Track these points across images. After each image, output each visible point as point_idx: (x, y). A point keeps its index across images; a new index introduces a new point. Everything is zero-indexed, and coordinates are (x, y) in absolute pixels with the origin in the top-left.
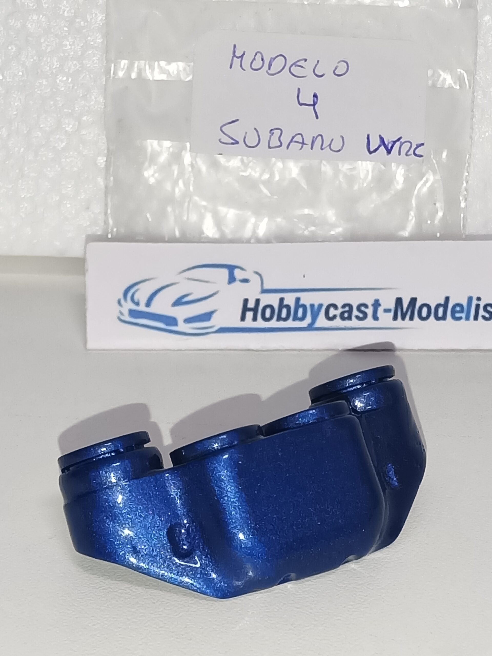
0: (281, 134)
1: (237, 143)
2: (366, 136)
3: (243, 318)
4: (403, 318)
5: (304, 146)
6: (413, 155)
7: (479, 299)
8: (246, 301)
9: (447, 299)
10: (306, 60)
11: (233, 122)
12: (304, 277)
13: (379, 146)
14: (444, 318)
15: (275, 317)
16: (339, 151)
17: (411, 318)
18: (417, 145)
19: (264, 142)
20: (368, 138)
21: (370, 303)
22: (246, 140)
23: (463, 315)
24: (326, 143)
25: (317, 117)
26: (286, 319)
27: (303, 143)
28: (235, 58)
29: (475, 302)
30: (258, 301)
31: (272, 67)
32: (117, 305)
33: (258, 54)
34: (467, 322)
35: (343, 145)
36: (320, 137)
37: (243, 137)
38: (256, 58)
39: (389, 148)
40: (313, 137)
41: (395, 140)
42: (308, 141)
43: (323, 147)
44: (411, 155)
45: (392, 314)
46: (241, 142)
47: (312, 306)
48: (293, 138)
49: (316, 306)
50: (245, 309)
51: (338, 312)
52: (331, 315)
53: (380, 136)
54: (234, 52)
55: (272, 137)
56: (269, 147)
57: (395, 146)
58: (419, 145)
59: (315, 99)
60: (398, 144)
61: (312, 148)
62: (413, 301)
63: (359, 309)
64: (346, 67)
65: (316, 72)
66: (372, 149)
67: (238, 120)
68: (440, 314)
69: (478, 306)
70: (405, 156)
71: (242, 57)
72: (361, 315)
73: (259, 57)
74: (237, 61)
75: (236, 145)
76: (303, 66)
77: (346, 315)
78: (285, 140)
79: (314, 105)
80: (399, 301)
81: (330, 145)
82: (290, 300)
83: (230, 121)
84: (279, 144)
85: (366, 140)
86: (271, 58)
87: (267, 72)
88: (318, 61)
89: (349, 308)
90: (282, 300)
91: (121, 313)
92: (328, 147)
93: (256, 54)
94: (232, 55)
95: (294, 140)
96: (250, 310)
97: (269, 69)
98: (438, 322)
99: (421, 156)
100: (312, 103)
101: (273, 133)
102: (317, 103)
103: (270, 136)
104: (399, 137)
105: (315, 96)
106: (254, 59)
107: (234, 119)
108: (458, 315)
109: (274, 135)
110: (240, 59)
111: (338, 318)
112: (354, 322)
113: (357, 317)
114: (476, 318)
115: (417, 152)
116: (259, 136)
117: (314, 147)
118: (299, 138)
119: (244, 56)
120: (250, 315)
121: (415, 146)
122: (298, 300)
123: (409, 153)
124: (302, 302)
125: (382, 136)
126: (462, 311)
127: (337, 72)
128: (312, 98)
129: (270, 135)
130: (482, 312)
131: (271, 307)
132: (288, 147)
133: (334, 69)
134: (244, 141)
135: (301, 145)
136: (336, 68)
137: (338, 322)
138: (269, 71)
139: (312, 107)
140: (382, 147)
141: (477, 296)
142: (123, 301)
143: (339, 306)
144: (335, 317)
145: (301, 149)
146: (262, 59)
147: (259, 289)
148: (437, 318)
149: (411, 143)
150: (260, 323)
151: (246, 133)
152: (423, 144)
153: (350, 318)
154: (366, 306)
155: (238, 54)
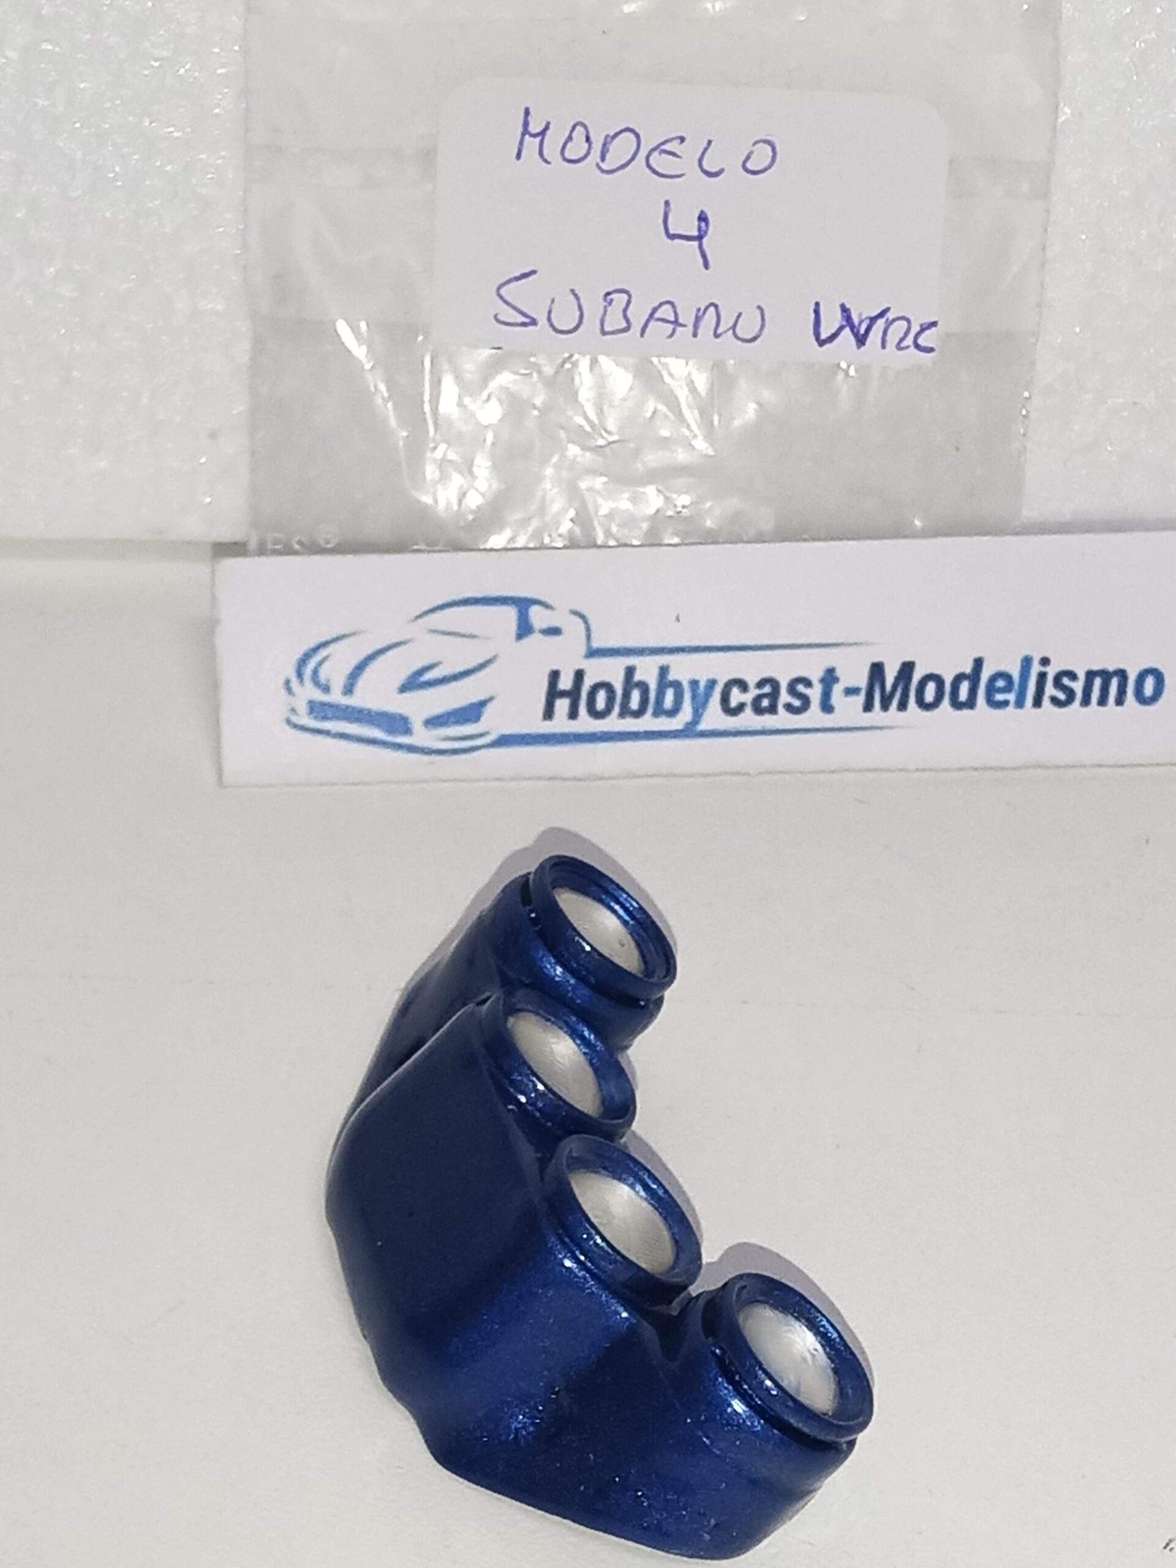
0: (629, 303)
1: (534, 322)
2: (812, 307)
3: (549, 713)
4: (885, 707)
5: (679, 329)
6: (912, 349)
7: (1045, 661)
8: (555, 676)
9: (978, 663)
10: (682, 139)
11: (525, 276)
12: (678, 619)
13: (841, 328)
14: (971, 703)
15: (617, 709)
16: (754, 339)
17: (903, 706)
18: (921, 325)
19: (591, 323)
20: (817, 312)
21: (815, 676)
22: (553, 316)
23: (1011, 697)
24: (726, 323)
25: (706, 265)
26: (639, 713)
27: (676, 322)
28: (527, 137)
29: (1036, 668)
30: (579, 675)
31: (608, 156)
32: (283, 692)
33: (579, 128)
34: (1019, 711)
35: (763, 326)
36: (712, 309)
37: (547, 310)
38: (574, 135)
39: (862, 331)
40: (699, 310)
41: (874, 314)
42: (687, 317)
43: (719, 332)
44: (908, 347)
45: (861, 698)
46: (542, 321)
47: (694, 684)
48: (655, 310)
49: (702, 685)
50: (553, 693)
51: (748, 697)
52: (733, 703)
53: (843, 306)
54: (526, 124)
55: (609, 309)
56: (604, 333)
57: (874, 328)
58: (924, 326)
59: (703, 224)
60: (881, 323)
61: (695, 335)
62: (907, 669)
63: (792, 690)
64: (771, 154)
65: (706, 166)
66: (823, 336)
67: (534, 272)
68: (963, 694)
69: (1042, 676)
70: (895, 350)
71: (543, 133)
72: (797, 703)
73: (579, 134)
74: (532, 143)
75: (531, 328)
76: (679, 153)
77: (765, 703)
78: (638, 314)
79: (700, 238)
80: (877, 670)
81: (734, 327)
82: (647, 670)
83: (517, 274)
84: (624, 325)
85: (812, 316)
86: (607, 136)
87: (598, 165)
88: (710, 142)
89: (772, 686)
90: (630, 671)
91: (293, 710)
92: (731, 332)
93: (574, 128)
94: (520, 129)
95: (657, 315)
96: (563, 694)
97: (603, 159)
98: (959, 713)
99: (930, 350)
100: (695, 233)
101: (612, 300)
102: (706, 232)
103: (605, 307)
104: (883, 308)
105: (703, 218)
106: (570, 138)
107: (527, 270)
108: (999, 697)
109: (614, 303)
110: (538, 139)
111: (748, 710)
112: (782, 719)
113: (789, 707)
114: (1037, 702)
115: (920, 341)
116: (580, 308)
117: (700, 332)
118: (666, 312)
119: (549, 133)
120: (562, 705)
121: (918, 329)
122: (664, 671)
123: (905, 343)
124: (671, 676)
125: (848, 306)
126: (1008, 689)
127: (749, 165)
128: (696, 223)
129: (605, 304)
130: (1050, 690)
131: (608, 687)
132: (643, 333)
133: (743, 158)
134: (549, 319)
135: (670, 327)
136: (748, 158)
137: (748, 719)
138: (601, 164)
139: (695, 244)
140: (847, 331)
141: (1041, 656)
142: (295, 684)
143: (752, 681)
144: (741, 707)
145: (672, 335)
146: (588, 139)
147: (583, 650)
148: (956, 704)
149: (908, 321)
150: (585, 723)
151: (553, 301)
152: (934, 324)
153: (772, 709)
154: (808, 683)
155: (535, 127)
